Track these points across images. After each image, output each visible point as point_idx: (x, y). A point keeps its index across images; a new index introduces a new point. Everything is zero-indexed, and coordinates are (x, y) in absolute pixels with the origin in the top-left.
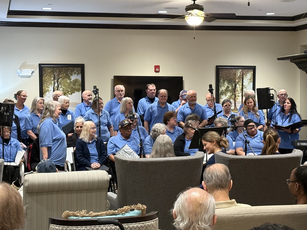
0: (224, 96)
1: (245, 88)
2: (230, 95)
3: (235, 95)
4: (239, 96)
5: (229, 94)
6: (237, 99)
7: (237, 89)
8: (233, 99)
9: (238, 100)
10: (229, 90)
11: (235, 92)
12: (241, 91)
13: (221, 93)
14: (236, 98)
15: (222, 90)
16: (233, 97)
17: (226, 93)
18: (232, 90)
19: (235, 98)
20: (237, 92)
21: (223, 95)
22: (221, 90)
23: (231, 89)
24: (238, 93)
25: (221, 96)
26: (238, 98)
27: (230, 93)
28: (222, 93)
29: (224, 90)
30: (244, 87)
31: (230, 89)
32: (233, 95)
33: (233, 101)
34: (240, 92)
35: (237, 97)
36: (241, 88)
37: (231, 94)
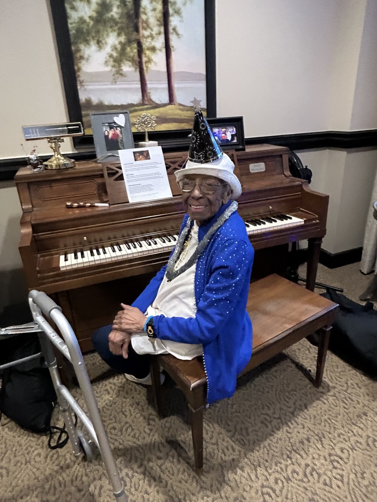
0: (93, 47)
1: (178, 12)
2: (120, 43)
3: (140, 45)
4: (153, 49)
5: (113, 40)
6: (149, 61)
7: (143, 17)
8: (132, 60)
9: (152, 66)
10: (112, 19)
11: (137, 29)
12: (162, 29)
13: (79, 31)
14: (144, 59)
15: (82, 21)
16: (132, 51)
17: (98, 32)
18: (124, 20)
19: (140, 56)
20: (146, 33)
21: (87, 42)
22: (74, 17)
23: (121, 16)
24: (152, 36)
25: (82, 47)
26: (154, 57)
27: (119, 35)
28: (84, 35)
29: (90, 17)
30: (171, 11)
31: (116, 16)
32: (129, 42)
33: (132, 69)
34: (160, 34)
35: (148, 52)
36: (159, 15)
37: (123, 39)
